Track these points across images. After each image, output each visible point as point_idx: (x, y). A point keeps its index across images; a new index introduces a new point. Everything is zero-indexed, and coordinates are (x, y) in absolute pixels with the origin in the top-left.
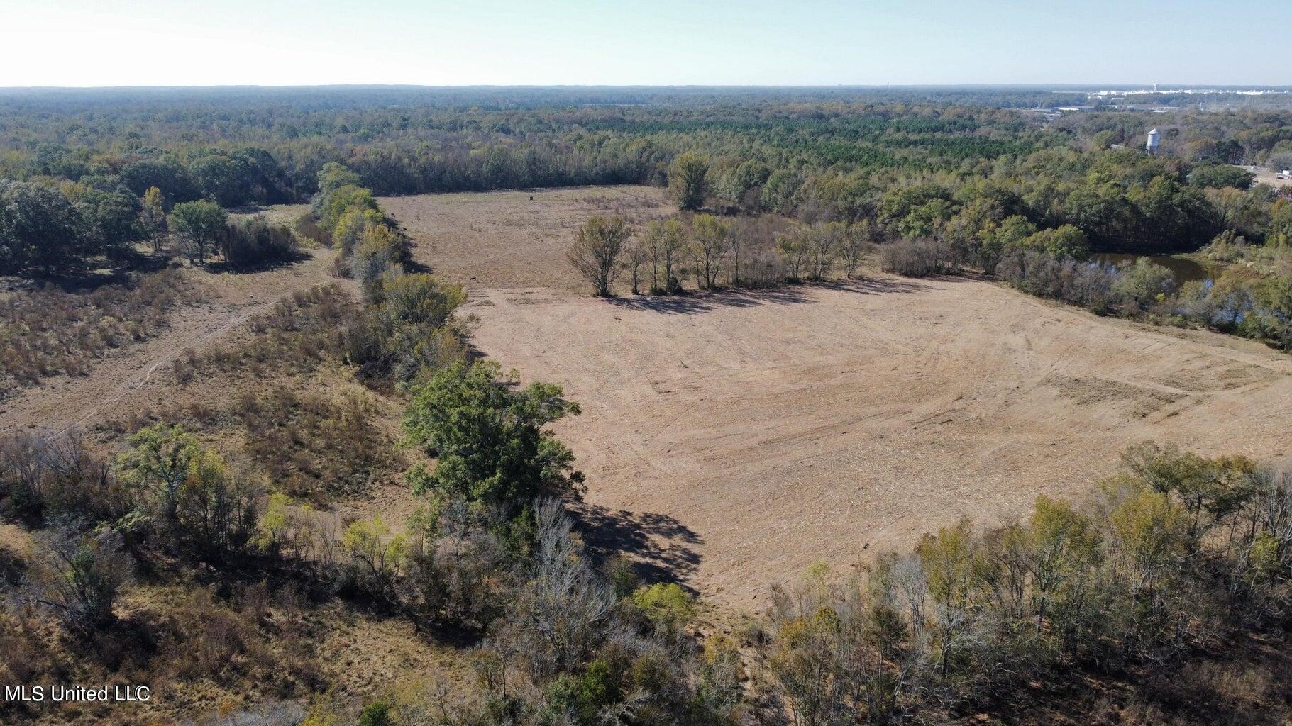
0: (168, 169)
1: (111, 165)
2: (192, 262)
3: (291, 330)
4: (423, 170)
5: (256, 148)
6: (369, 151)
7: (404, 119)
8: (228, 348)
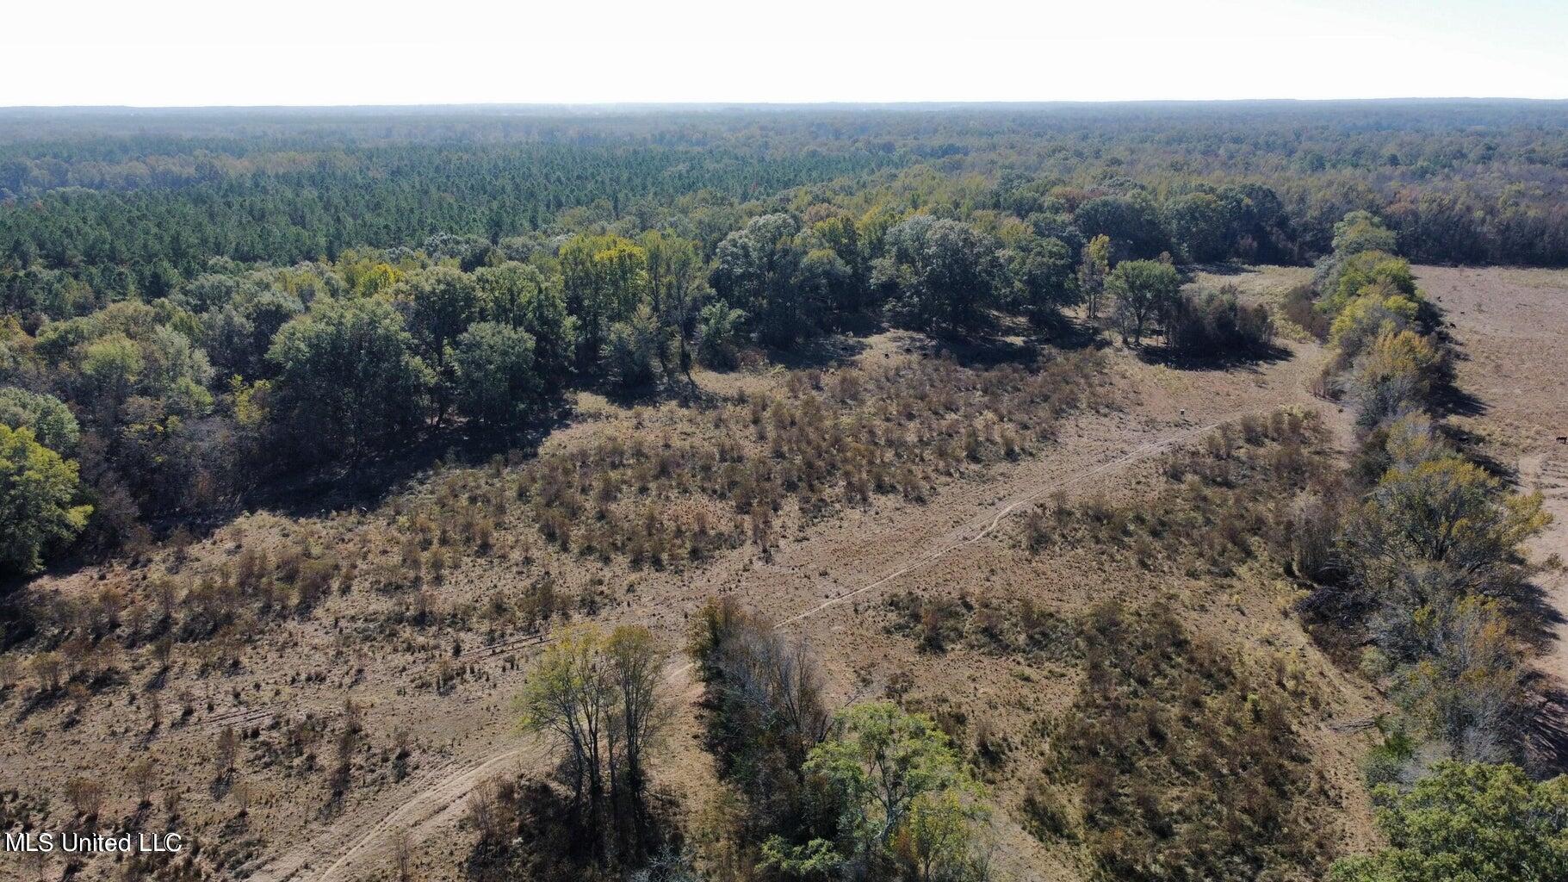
0: (1133, 208)
1: (1068, 200)
2: (1125, 342)
3: (1220, 485)
5: (1258, 184)
7: (1489, 148)
8: (1117, 500)
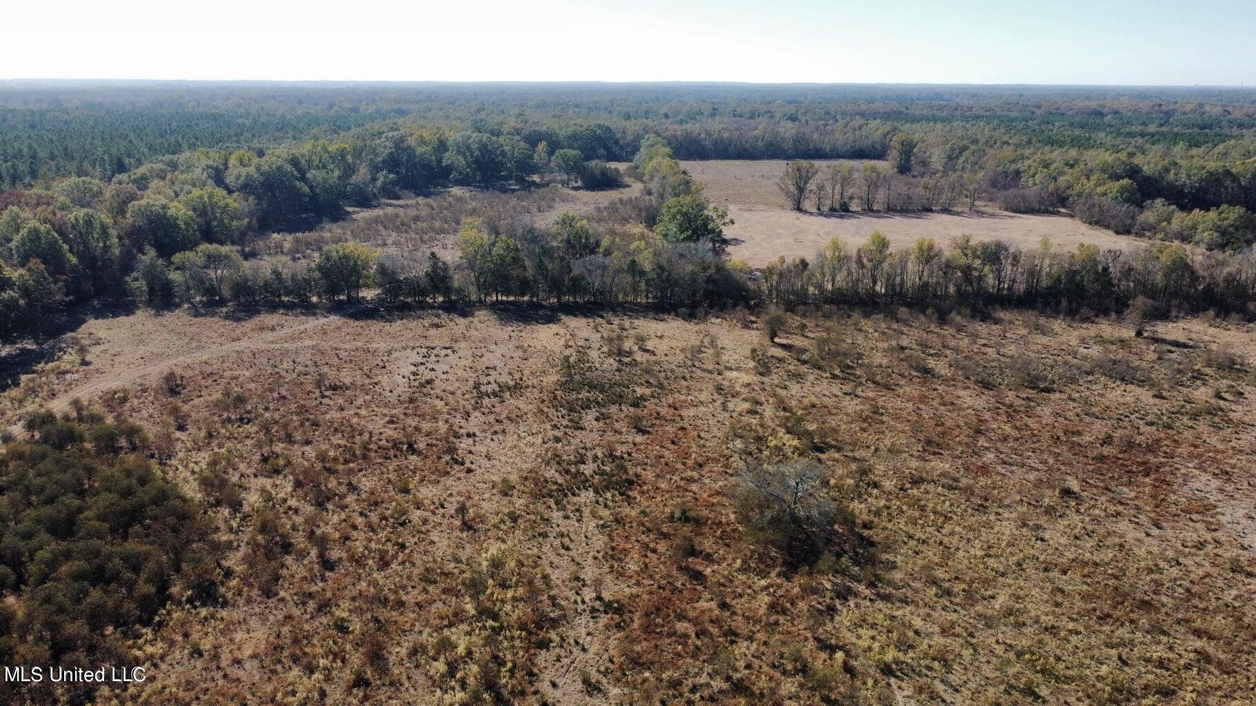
1: (516, 130)
2: (563, 185)
3: (616, 212)
4: (715, 143)
5: (602, 124)
6: (677, 129)
